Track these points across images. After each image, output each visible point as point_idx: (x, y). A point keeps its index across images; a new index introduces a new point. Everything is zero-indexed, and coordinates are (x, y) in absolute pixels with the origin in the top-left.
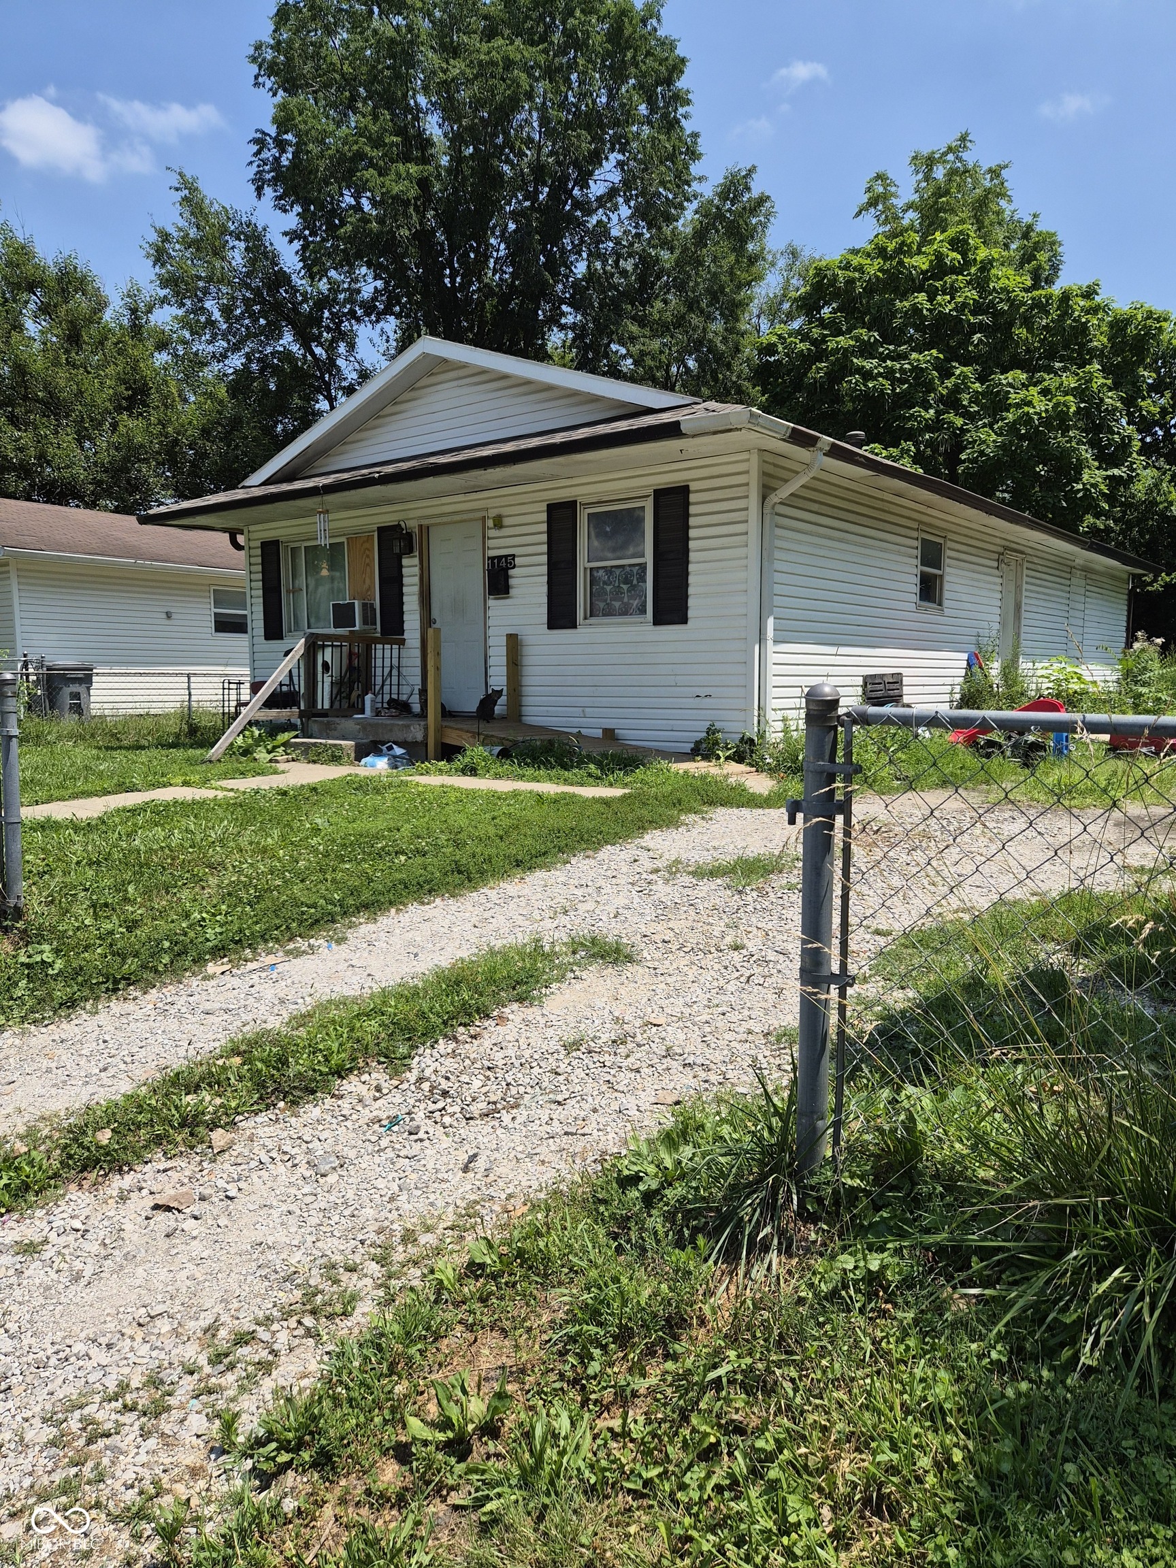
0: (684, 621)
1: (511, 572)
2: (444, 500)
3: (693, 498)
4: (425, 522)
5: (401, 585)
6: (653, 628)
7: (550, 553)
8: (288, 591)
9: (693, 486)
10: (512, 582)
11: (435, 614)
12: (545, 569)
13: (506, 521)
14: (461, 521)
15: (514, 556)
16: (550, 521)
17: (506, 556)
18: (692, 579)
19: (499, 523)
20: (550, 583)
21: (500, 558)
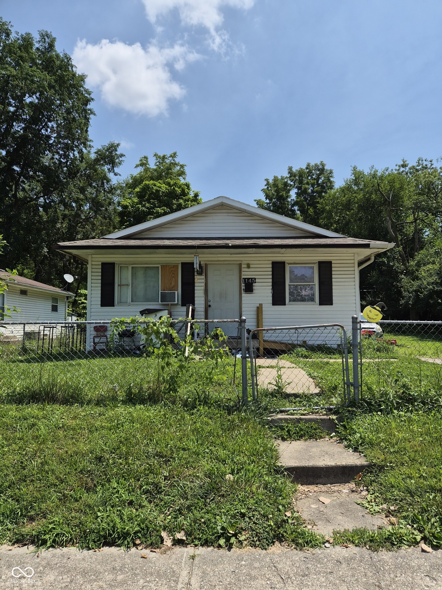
0: (331, 304)
1: (254, 284)
2: (219, 255)
3: (333, 265)
4: (207, 263)
5: (194, 286)
6: (318, 306)
7: (273, 278)
8: (118, 285)
9: (333, 262)
10: (254, 288)
11: (210, 297)
12: (271, 284)
13: (251, 266)
14: (226, 264)
15: (255, 279)
16: (273, 268)
17: (252, 279)
18: (333, 291)
19: (248, 266)
20: (273, 289)
21: (248, 279)
